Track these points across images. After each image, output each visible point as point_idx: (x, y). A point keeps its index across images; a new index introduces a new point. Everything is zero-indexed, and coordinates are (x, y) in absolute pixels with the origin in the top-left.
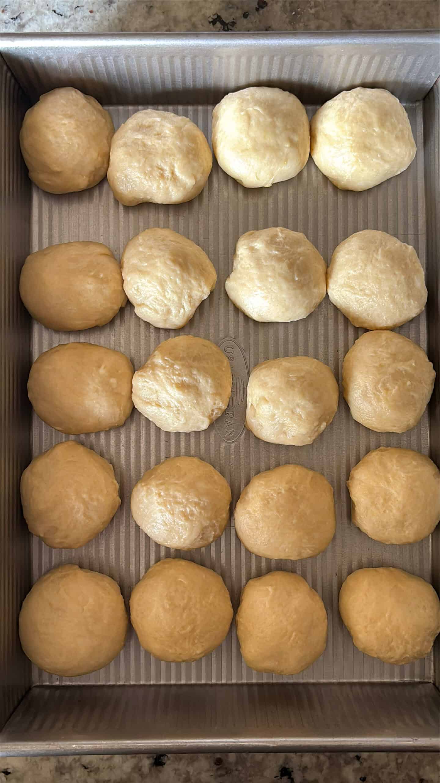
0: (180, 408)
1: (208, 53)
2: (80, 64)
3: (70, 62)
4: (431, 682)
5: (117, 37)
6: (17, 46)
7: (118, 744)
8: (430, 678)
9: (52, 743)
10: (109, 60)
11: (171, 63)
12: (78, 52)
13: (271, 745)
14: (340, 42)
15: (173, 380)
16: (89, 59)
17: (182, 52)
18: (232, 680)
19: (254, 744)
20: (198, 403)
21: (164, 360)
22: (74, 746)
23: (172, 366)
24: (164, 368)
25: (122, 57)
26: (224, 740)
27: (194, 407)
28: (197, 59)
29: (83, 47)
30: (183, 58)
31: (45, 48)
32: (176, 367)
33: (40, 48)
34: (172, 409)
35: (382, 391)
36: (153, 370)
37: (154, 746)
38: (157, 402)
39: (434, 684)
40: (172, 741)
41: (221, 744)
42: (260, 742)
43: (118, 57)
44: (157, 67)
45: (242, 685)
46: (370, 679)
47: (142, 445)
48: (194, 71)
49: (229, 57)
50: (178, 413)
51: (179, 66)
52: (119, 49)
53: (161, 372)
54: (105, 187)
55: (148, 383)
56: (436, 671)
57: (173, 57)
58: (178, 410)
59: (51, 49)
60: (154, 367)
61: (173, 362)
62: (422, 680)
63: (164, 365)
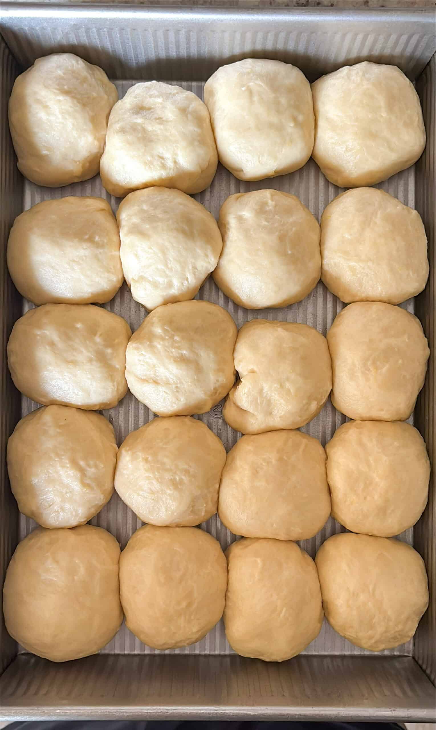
0: (179, 385)
1: (201, 27)
2: (74, 36)
3: (64, 34)
4: (410, 656)
5: (112, 9)
6: (11, 16)
7: (101, 710)
8: (409, 652)
9: (36, 708)
10: (103, 32)
11: (166, 37)
12: (72, 23)
13: (252, 713)
14: (335, 19)
15: (172, 352)
16: (83, 30)
17: (177, 27)
18: (215, 651)
19: (235, 712)
20: (198, 380)
21: (165, 331)
22: (58, 711)
23: (172, 337)
24: (163, 339)
25: (117, 29)
26: (206, 708)
27: (195, 385)
28: (191, 33)
29: (77, 18)
30: (178, 32)
31: (39, 18)
32: (177, 338)
33: (33, 19)
34: (170, 386)
35: (371, 369)
36: (150, 341)
37: (137, 712)
38: (155, 379)
39: (413, 658)
40: (155, 708)
41: (202, 711)
42: (240, 710)
43: (112, 29)
44: (151, 39)
45: (225, 656)
46: (351, 651)
47: (130, 419)
48: (188, 45)
49: (223, 31)
50: (178, 392)
51: (173, 40)
52: (113, 21)
53: (160, 344)
54: (98, 182)
55: (144, 356)
56: (416, 644)
57: (168, 30)
58: (177, 387)
59: (46, 19)
60: (151, 337)
61: (173, 333)
62: (401, 654)
63: (163, 335)
